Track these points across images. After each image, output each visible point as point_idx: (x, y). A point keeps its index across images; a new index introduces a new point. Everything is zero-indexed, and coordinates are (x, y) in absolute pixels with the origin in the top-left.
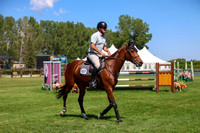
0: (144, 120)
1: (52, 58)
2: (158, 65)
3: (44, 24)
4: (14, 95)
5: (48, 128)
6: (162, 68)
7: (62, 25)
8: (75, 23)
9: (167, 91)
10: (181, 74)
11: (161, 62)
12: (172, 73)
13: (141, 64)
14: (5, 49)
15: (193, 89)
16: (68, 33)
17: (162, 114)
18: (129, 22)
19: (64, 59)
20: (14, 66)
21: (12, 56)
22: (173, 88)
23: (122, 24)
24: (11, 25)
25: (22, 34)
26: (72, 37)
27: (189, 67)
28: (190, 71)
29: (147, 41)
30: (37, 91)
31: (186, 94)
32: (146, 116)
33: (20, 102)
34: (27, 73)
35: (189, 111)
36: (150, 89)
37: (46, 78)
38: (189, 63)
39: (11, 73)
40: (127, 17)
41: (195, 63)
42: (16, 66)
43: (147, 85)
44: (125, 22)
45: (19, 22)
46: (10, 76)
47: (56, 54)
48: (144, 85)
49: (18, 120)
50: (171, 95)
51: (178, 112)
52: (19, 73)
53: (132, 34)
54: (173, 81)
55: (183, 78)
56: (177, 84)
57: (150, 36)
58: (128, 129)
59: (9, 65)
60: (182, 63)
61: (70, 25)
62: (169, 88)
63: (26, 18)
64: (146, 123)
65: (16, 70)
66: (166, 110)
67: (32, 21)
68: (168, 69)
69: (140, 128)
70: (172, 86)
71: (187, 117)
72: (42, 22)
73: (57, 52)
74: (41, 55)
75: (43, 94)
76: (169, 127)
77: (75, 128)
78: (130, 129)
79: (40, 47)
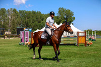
0: (71, 60)
1: (25, 29)
2: (78, 33)
3: (21, 12)
4: (6, 48)
5: (23, 64)
6: (80, 34)
7: (30, 13)
8: (36, 12)
9: (82, 46)
10: (90, 37)
11: (80, 31)
12: (85, 37)
13: (72, 33)
14: (1, 24)
15: (96, 45)
16: (33, 16)
17: (80, 57)
18: (64, 11)
19: (30, 30)
20: (6, 33)
21: (4, 28)
22: (86, 45)
23: (60, 12)
24: (4, 13)
25: (10, 17)
26: (35, 19)
27: (94, 34)
28: (94, 36)
29: (73, 21)
30: (17, 46)
31: (92, 48)
32: (72, 58)
33: (8, 51)
34: (12, 37)
35: (93, 56)
36: (74, 45)
37: (21, 39)
38: (94, 32)
39: (4, 37)
40: (63, 8)
41: (97, 32)
42: (7, 33)
43: (73, 43)
44: (61, 11)
45: (8, 11)
46: (3, 38)
47: (26, 27)
48: (71, 43)
49: (7, 60)
50: (85, 48)
51: (88, 57)
52: (8, 37)
53: (65, 17)
54: (86, 41)
55: (91, 39)
56: (88, 42)
57: (74, 18)
58: (63, 65)
59: (3, 33)
60: (90, 32)
61: (34, 13)
62: (84, 44)
63: (11, 9)
64: (72, 62)
65: (6, 35)
66: (82, 55)
67: (15, 10)
68: (83, 35)
69: (69, 65)
70: (85, 43)
71: (93, 59)
72: (20, 11)
73: (27, 26)
74: (19, 27)
75: (20, 47)
76: (83, 64)
77: (36, 64)
78: (64, 65)
79: (18, 24)
